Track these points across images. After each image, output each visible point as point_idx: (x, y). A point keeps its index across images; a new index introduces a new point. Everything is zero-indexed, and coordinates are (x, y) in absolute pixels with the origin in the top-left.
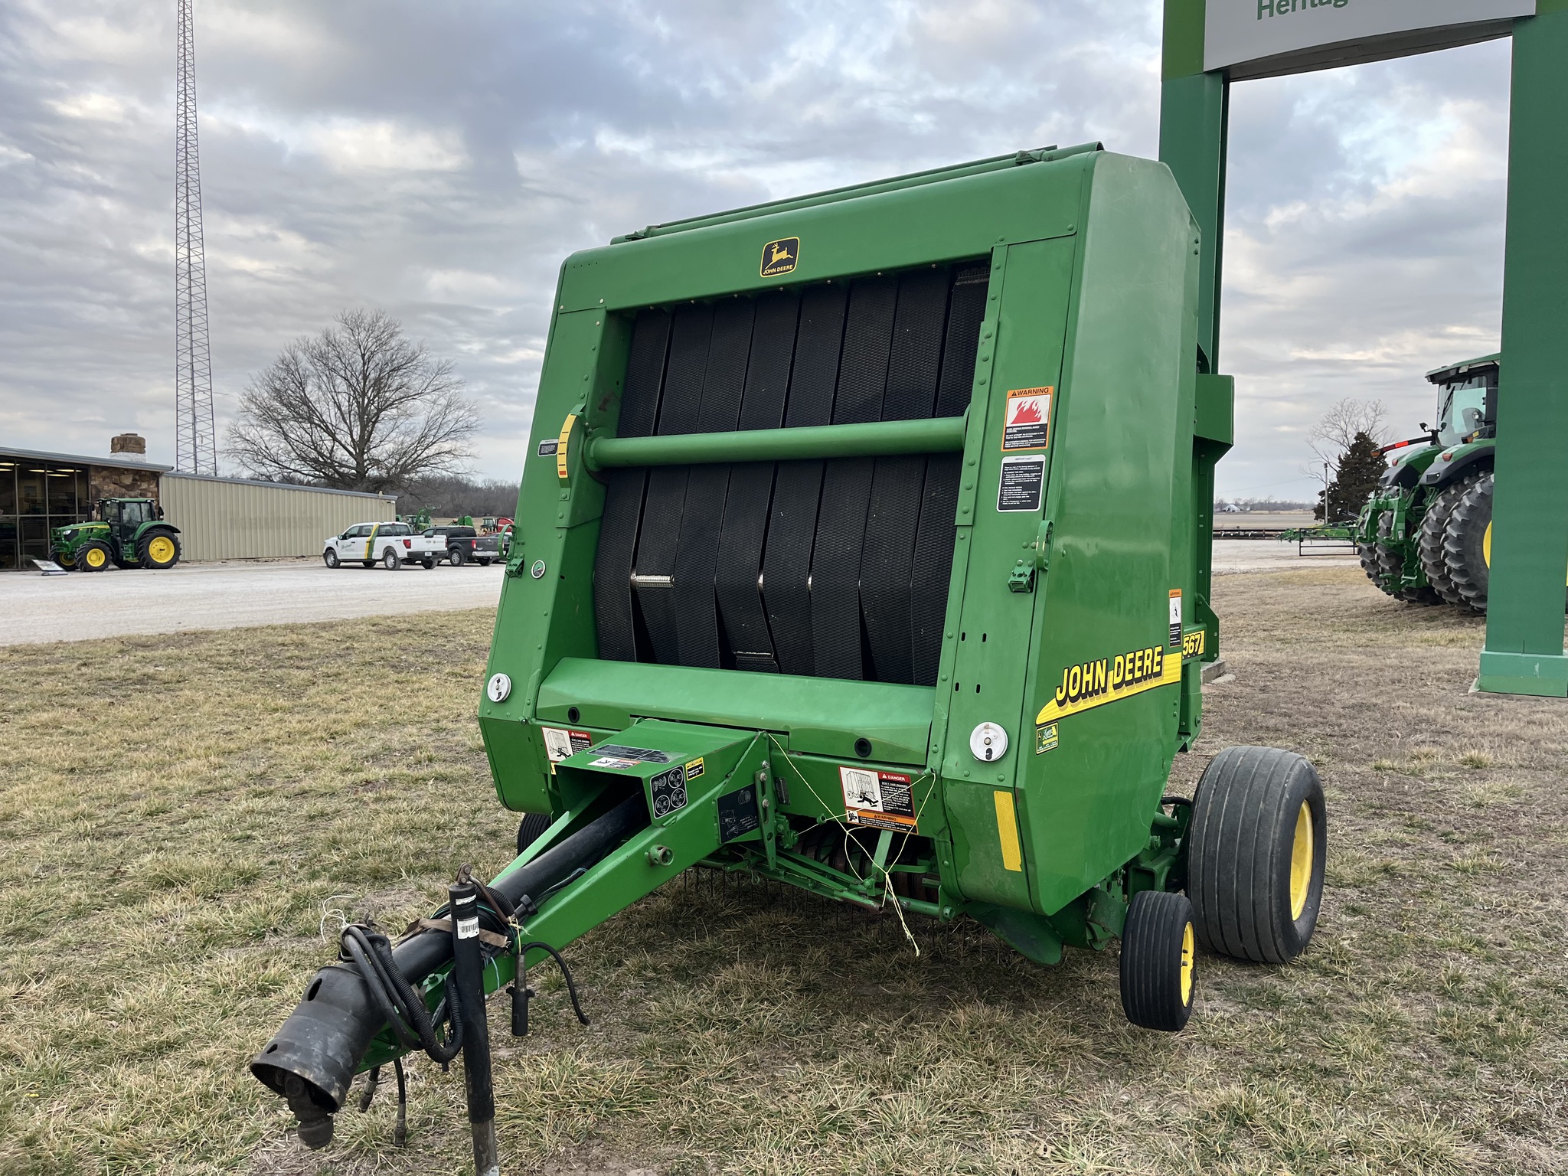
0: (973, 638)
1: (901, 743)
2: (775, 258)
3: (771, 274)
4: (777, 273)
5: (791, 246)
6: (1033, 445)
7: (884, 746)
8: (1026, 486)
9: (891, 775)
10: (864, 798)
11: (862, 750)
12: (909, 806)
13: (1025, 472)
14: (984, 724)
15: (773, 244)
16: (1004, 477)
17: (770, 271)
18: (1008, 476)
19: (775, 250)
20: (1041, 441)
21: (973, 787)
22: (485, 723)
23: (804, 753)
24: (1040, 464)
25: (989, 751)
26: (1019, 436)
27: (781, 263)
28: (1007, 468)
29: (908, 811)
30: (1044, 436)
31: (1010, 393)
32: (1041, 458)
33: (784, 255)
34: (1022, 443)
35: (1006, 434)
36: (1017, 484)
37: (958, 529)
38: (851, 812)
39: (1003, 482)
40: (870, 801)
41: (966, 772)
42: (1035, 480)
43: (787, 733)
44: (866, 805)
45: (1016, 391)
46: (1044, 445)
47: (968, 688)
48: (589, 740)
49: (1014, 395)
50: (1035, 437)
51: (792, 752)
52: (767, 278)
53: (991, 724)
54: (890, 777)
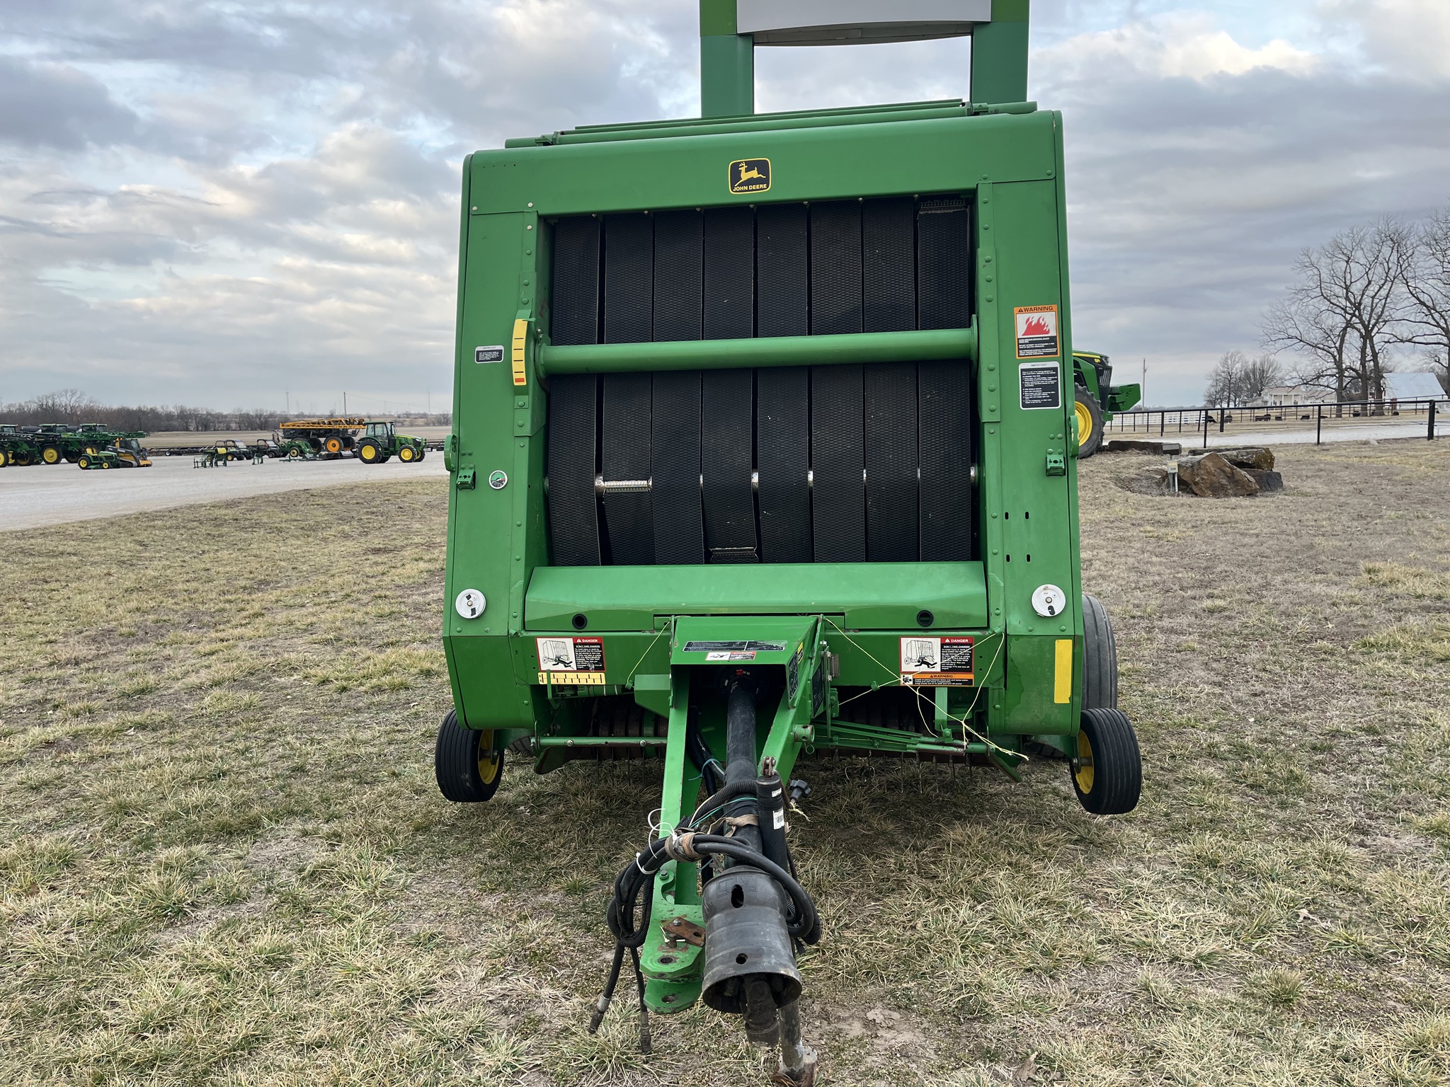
0: (1017, 518)
1: (962, 610)
2: (745, 176)
3: (742, 191)
4: (748, 191)
5: (762, 167)
6: (1045, 354)
7: (945, 615)
8: (1045, 388)
9: (954, 639)
10: (922, 661)
11: (925, 621)
12: (969, 663)
13: (1042, 376)
14: (1043, 586)
15: (740, 163)
16: (1022, 381)
17: (741, 188)
18: (1026, 380)
19: (743, 169)
20: (1054, 350)
21: (1036, 640)
22: (451, 643)
23: (860, 630)
24: (1055, 369)
25: (1051, 608)
26: (1032, 346)
27: (751, 181)
28: (1024, 373)
29: (967, 667)
30: (1055, 346)
31: (1016, 309)
32: (1055, 364)
33: (754, 174)
34: (1035, 352)
35: (1019, 344)
36: (1036, 386)
37: (986, 426)
38: (906, 676)
39: (1023, 385)
40: (928, 664)
41: (1030, 628)
42: (1053, 382)
43: (843, 614)
44: (924, 668)
45: (1022, 308)
46: (1056, 353)
47: (1018, 558)
48: (600, 644)
49: (1020, 311)
50: (1046, 347)
51: (848, 630)
52: (737, 195)
53: (1049, 586)
54: (952, 641)
